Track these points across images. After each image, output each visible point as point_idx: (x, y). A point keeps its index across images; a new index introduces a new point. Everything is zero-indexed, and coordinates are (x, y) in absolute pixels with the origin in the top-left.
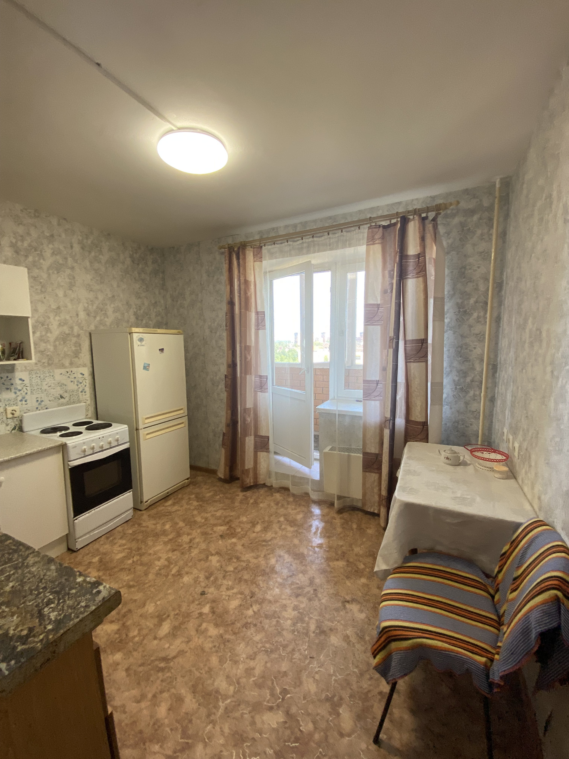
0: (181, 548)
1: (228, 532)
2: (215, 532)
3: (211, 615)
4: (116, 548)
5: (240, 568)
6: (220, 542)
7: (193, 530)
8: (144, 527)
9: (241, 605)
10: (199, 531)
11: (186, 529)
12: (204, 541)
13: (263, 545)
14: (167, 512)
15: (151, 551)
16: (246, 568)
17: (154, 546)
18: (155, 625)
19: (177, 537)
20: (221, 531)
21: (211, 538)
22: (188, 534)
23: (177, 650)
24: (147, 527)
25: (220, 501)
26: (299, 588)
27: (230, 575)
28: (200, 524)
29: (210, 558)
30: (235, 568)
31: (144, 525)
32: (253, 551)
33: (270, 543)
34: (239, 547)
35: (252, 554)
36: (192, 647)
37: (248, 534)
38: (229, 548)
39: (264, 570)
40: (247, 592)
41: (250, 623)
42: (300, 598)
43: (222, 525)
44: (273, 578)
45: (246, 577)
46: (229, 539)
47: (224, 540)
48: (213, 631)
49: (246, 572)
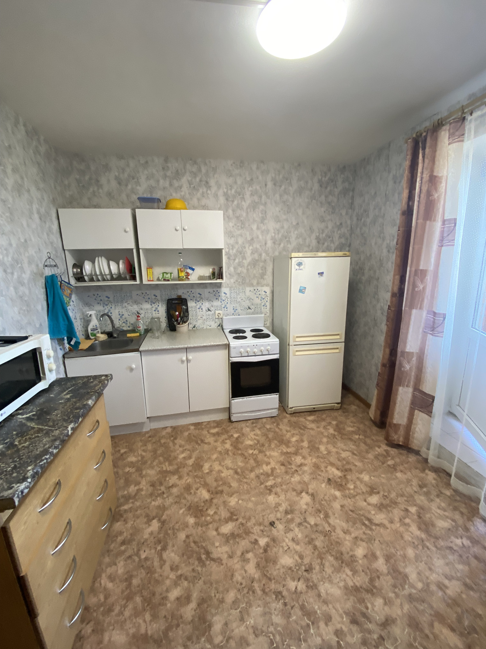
0: (290, 467)
1: (339, 480)
2: (327, 471)
3: (261, 551)
4: (252, 435)
5: (320, 528)
6: (323, 485)
7: (310, 456)
8: (279, 428)
9: (290, 568)
10: (314, 460)
11: (305, 452)
12: (311, 474)
13: (364, 524)
14: (303, 426)
15: (268, 453)
16: (326, 534)
17: (273, 450)
18: (225, 518)
19: (294, 454)
20: (333, 475)
21: (319, 475)
22: (304, 458)
23: (219, 555)
24: (281, 430)
25: (355, 442)
26: (364, 615)
27: (306, 527)
28: (320, 455)
29: (304, 494)
30: (316, 525)
31: (280, 427)
32: (347, 521)
33: (374, 527)
34: (337, 505)
35: (344, 524)
36: (229, 564)
37: (357, 498)
38: (326, 498)
39: (342, 554)
40: (307, 561)
41: (283, 597)
42: (354, 628)
43: (338, 469)
44: (344, 571)
45: (318, 543)
46: (334, 488)
47: (327, 487)
48: (251, 568)
49: (323, 538)
